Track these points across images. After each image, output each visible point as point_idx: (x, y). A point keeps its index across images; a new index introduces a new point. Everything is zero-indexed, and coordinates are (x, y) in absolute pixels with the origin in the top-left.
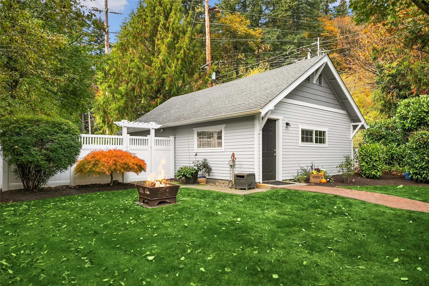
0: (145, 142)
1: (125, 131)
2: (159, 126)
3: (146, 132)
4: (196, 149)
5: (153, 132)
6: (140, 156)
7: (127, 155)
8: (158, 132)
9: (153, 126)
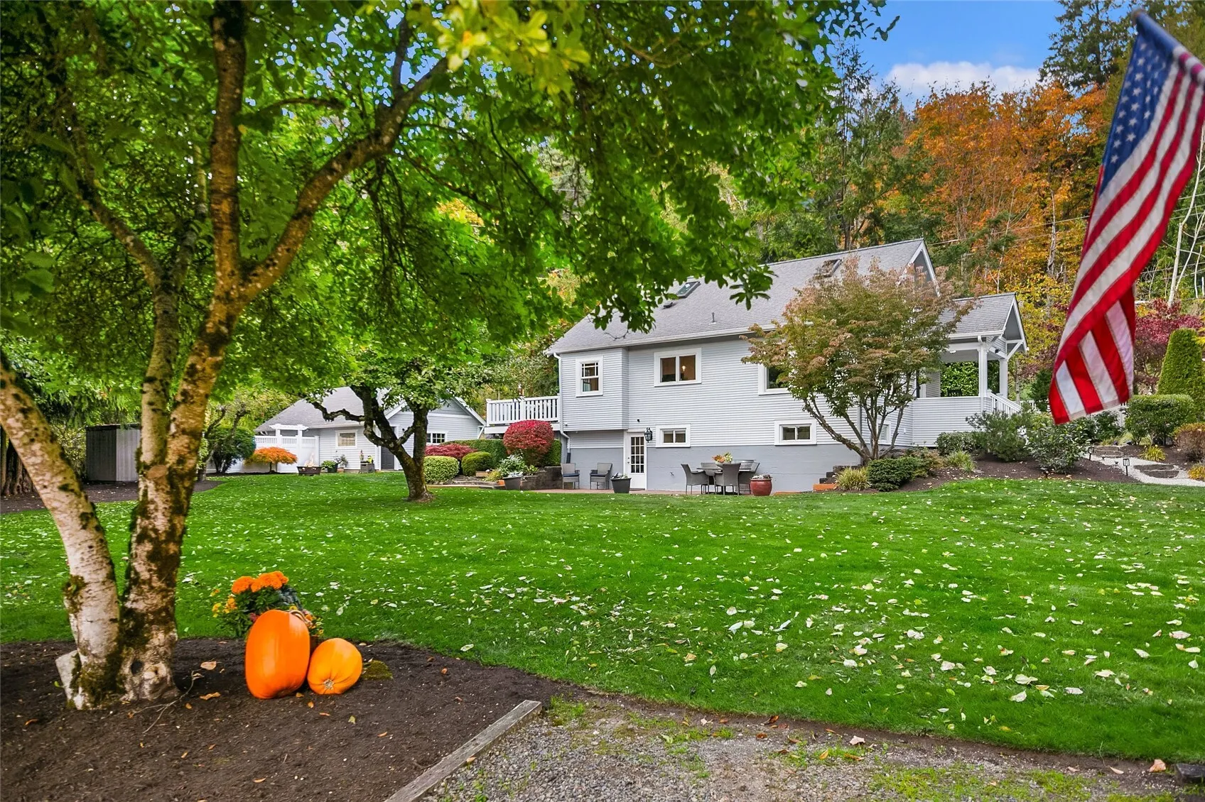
0: (294, 441)
1: (278, 433)
2: (306, 428)
3: (294, 433)
4: (337, 447)
5: (300, 433)
6: (293, 452)
7: (282, 451)
8: (305, 433)
9: (300, 428)
